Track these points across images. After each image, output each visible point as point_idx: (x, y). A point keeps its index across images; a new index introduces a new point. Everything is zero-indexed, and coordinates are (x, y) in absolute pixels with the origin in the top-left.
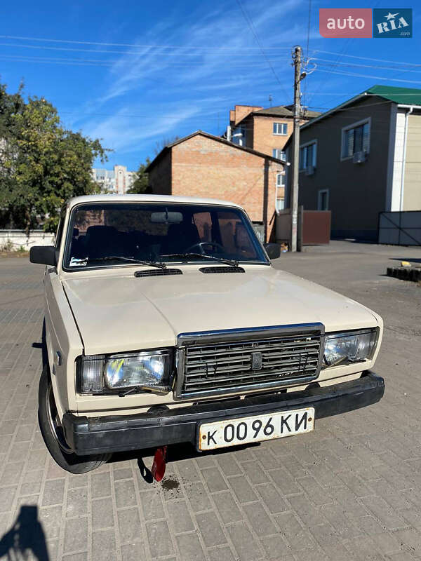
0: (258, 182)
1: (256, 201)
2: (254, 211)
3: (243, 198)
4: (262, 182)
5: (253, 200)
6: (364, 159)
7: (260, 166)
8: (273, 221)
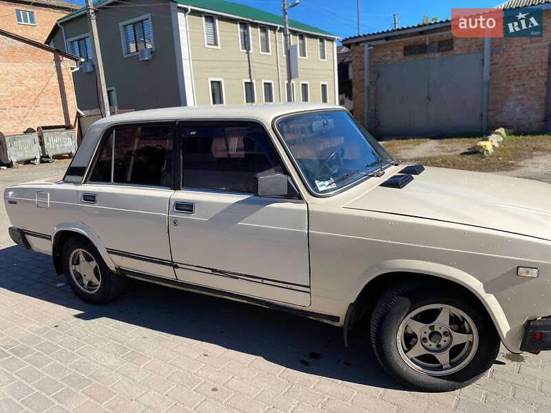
0: (52, 80)
1: (52, 102)
2: (53, 114)
3: (36, 99)
4: (55, 80)
5: (49, 102)
6: (151, 56)
7: (49, 61)
8: (77, 123)
